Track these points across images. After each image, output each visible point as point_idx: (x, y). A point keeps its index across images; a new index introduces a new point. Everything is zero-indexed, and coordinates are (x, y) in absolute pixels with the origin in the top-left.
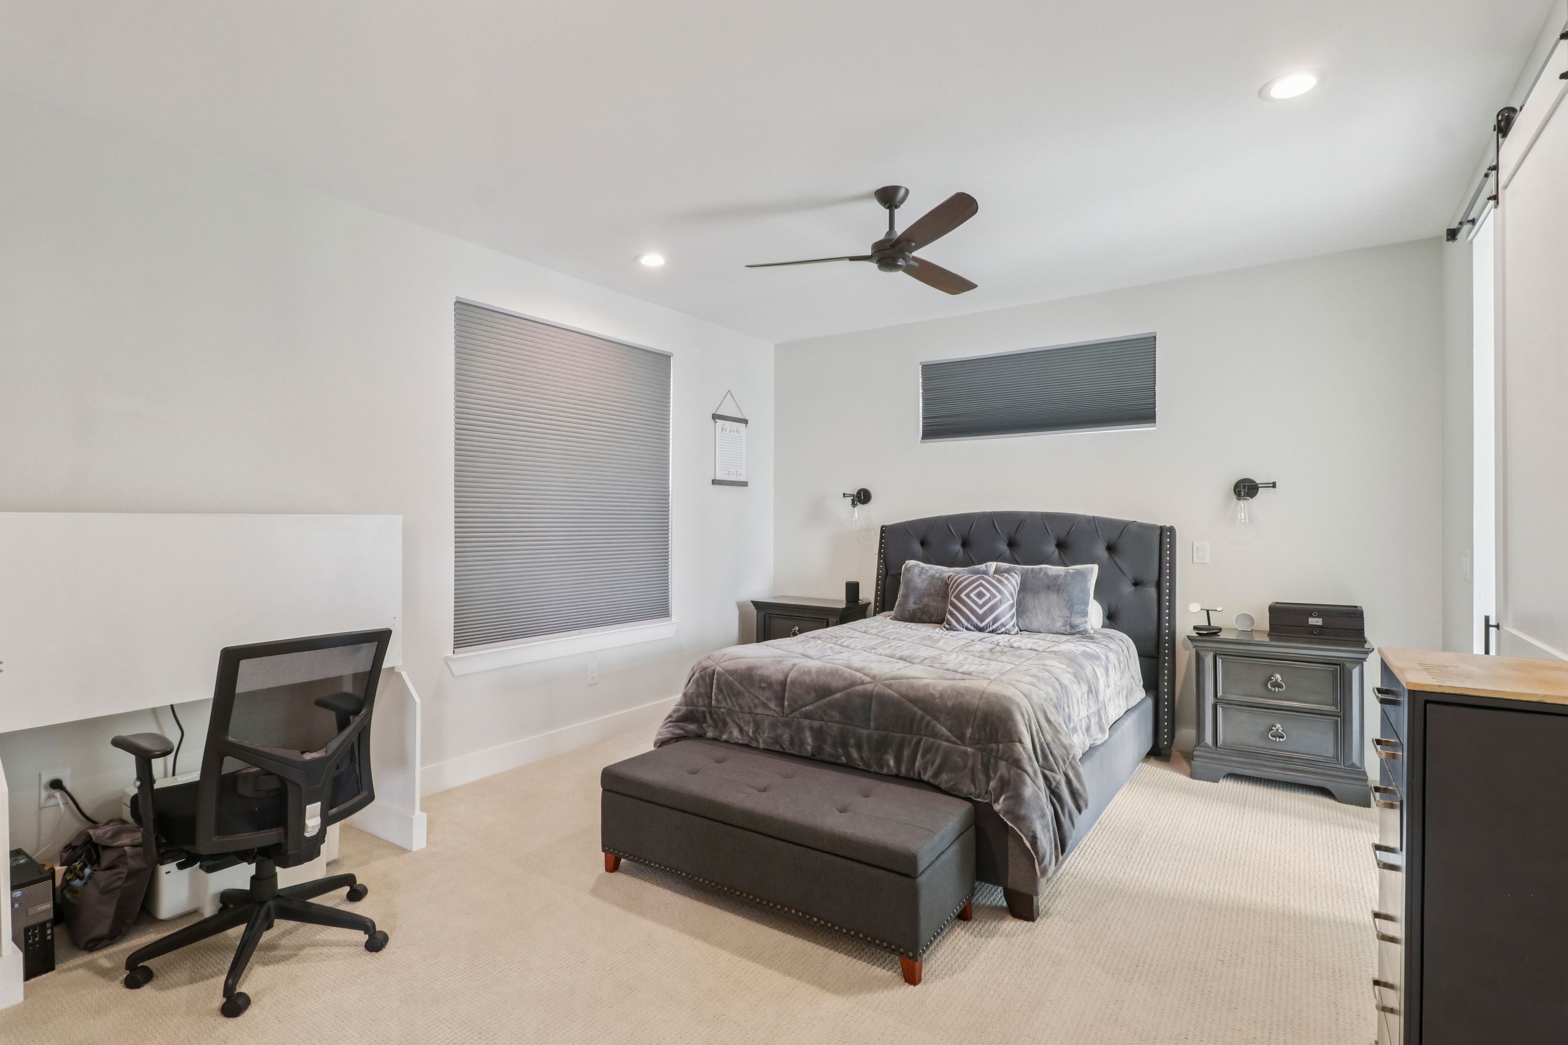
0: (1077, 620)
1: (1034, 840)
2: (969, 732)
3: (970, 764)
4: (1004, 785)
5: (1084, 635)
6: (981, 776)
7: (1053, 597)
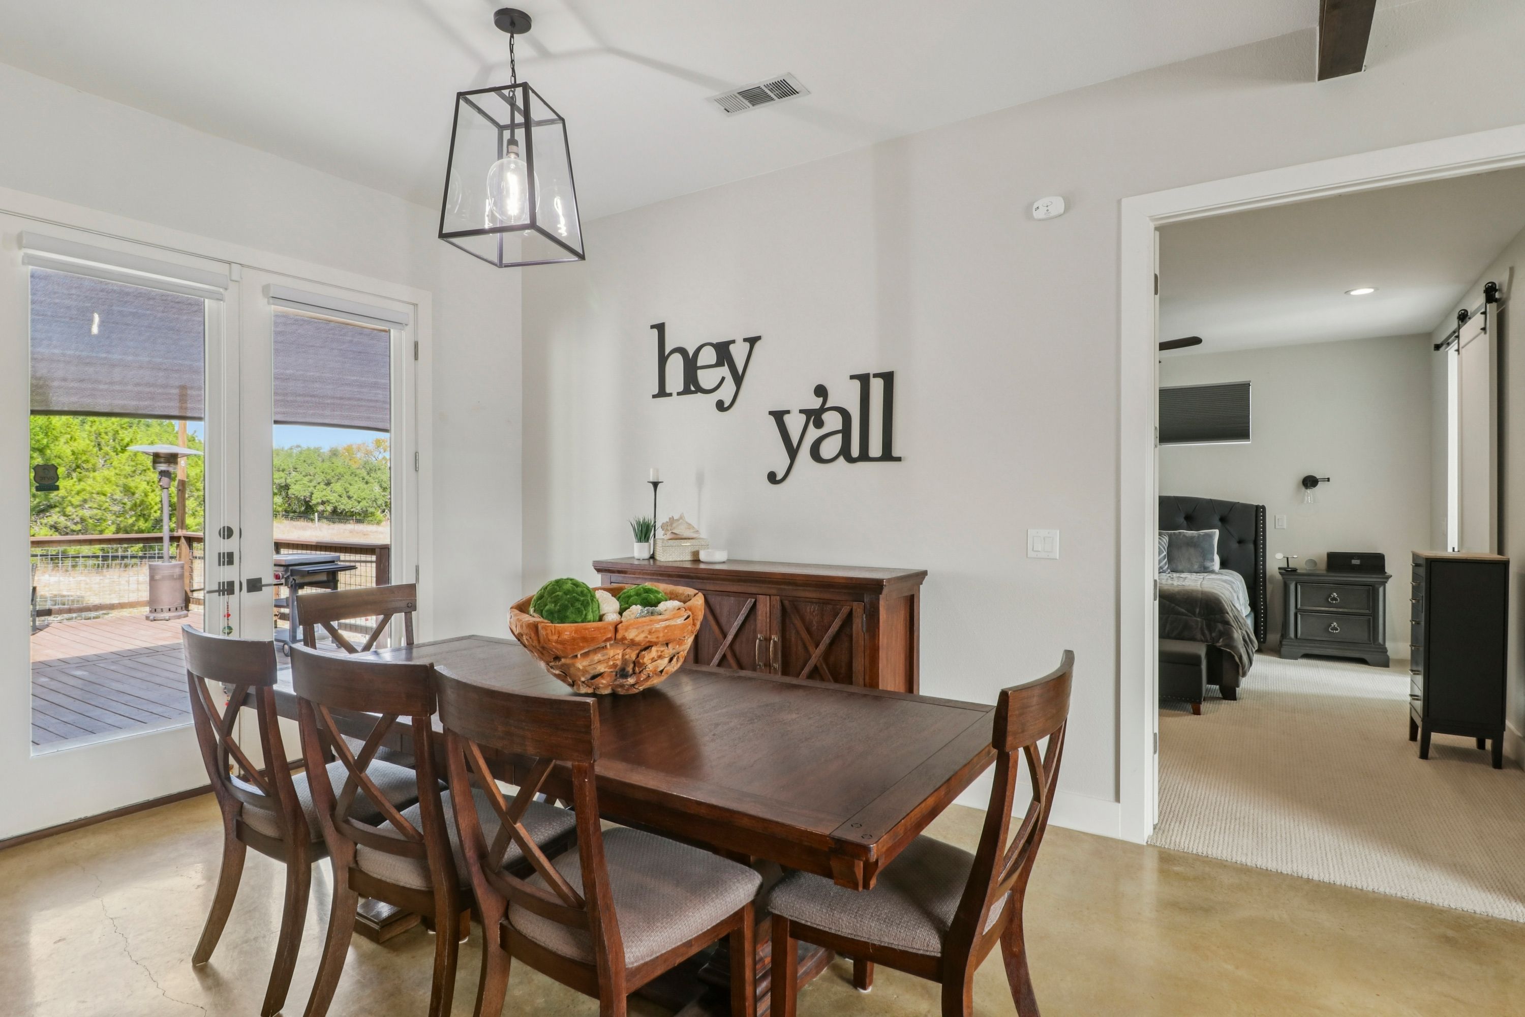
0: (1208, 564)
1: (1241, 658)
2: (1197, 610)
3: (1199, 626)
4: (1222, 634)
5: (1213, 572)
6: (1206, 632)
7: (1192, 551)
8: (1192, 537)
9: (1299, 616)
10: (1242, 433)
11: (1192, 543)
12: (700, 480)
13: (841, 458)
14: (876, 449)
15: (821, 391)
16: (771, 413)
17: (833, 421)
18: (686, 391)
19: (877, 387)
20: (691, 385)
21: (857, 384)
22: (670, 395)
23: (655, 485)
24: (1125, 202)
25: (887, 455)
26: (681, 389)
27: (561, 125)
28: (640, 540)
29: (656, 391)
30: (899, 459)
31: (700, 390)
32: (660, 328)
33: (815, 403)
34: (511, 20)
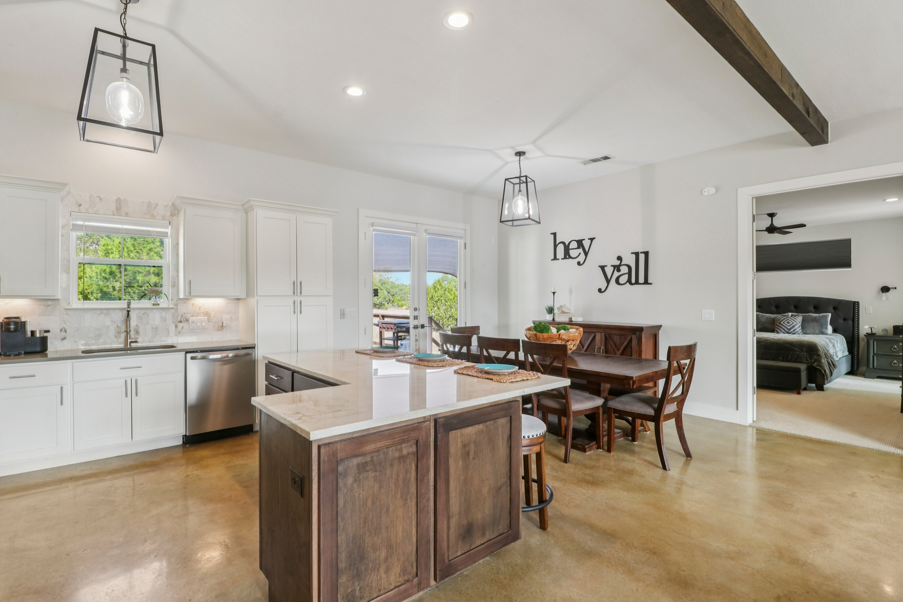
0: (824, 330)
1: (825, 371)
2: (805, 350)
3: (805, 357)
4: (816, 360)
5: (827, 334)
6: (809, 359)
7: (815, 324)
8: (816, 317)
9: (875, 357)
10: (848, 265)
11: (815, 320)
12: (571, 291)
13: (628, 283)
14: (641, 279)
15: (619, 258)
16: (599, 266)
17: (624, 269)
18: (565, 258)
19: (642, 257)
20: (567, 255)
21: (634, 256)
22: (559, 259)
23: (554, 293)
24: (739, 190)
25: (646, 282)
26: (563, 257)
27: (533, 183)
28: (549, 313)
29: (553, 258)
30: (651, 284)
31: (570, 257)
32: (555, 234)
33: (618, 263)
34: (520, 154)
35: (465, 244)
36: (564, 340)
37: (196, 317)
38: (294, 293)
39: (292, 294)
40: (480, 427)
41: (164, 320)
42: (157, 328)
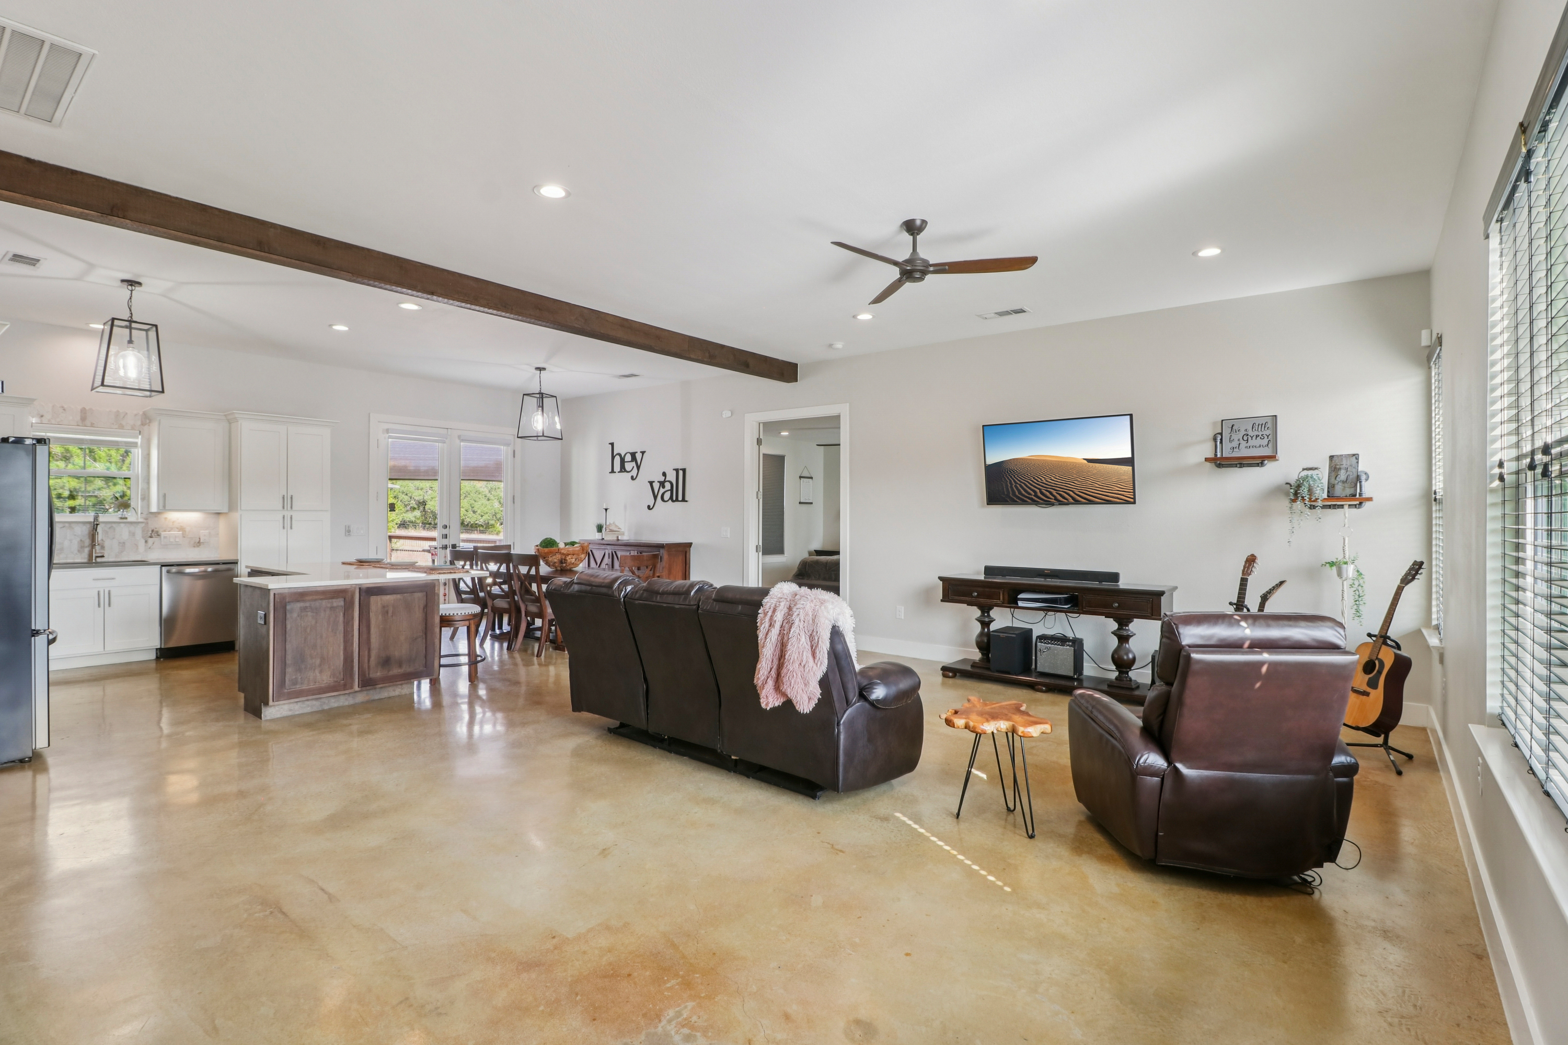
12: (625, 507)
13: (670, 500)
14: (680, 498)
15: (664, 474)
16: (649, 482)
17: (668, 486)
18: (621, 471)
19: (681, 473)
20: (623, 469)
21: (675, 472)
22: (615, 472)
23: (606, 510)
24: (745, 415)
25: (684, 500)
26: (619, 470)
28: (598, 532)
29: (610, 471)
30: (687, 501)
31: (626, 471)
32: (612, 444)
33: (662, 479)
34: (540, 369)
35: (514, 451)
36: (563, 554)
37: (169, 531)
38: (283, 507)
39: (281, 508)
40: (399, 596)
41: (133, 534)
42: (124, 543)
